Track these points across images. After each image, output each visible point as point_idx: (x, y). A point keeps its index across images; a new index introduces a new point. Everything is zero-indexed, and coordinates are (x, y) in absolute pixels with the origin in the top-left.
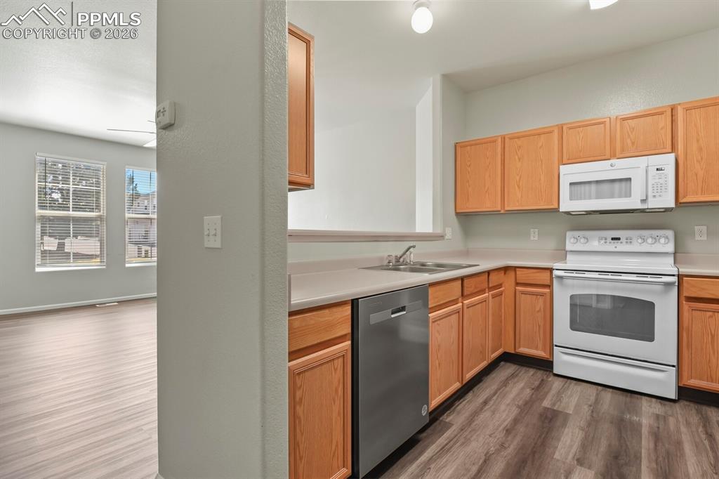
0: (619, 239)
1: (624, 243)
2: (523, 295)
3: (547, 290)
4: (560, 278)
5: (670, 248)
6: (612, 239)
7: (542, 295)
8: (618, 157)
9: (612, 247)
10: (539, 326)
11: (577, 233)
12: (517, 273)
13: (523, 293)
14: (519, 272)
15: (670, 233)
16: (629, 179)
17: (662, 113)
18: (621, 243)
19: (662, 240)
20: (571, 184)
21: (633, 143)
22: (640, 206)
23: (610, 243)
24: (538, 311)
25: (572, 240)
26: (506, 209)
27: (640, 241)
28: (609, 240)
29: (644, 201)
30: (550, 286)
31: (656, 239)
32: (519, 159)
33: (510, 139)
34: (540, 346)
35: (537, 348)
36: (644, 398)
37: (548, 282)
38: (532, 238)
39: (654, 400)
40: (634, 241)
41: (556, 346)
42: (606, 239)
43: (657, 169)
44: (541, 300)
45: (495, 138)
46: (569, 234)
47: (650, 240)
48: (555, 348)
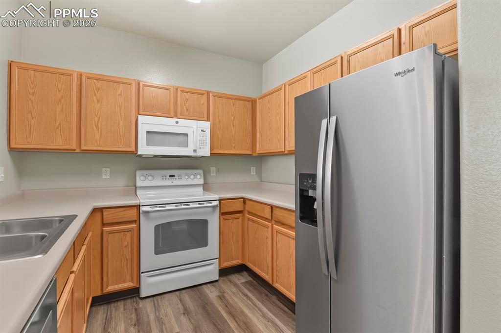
0: (174, 176)
1: (177, 179)
2: (110, 236)
3: (134, 225)
4: (147, 212)
5: (202, 182)
6: (170, 176)
7: (128, 231)
8: (178, 117)
9: (169, 182)
10: (127, 260)
11: (145, 172)
12: (104, 214)
13: (111, 232)
14: (106, 213)
15: (201, 172)
16: (186, 135)
17: (202, 94)
18: (176, 179)
19: (198, 177)
20: (148, 132)
21: (187, 110)
22: (192, 154)
23: (169, 179)
24: (126, 247)
25: (142, 178)
26: (84, 148)
27: (186, 177)
28: (168, 177)
29: (195, 151)
30: (137, 221)
31: (195, 175)
32: (98, 101)
33: (88, 78)
34: (128, 277)
35: (125, 282)
36: (204, 286)
37: (135, 218)
38: (104, 177)
39: (208, 285)
40: (183, 177)
41: (142, 273)
42: (166, 177)
43: (202, 131)
44: (128, 235)
45: (70, 72)
46: (138, 173)
47: (192, 177)
48: (142, 274)
